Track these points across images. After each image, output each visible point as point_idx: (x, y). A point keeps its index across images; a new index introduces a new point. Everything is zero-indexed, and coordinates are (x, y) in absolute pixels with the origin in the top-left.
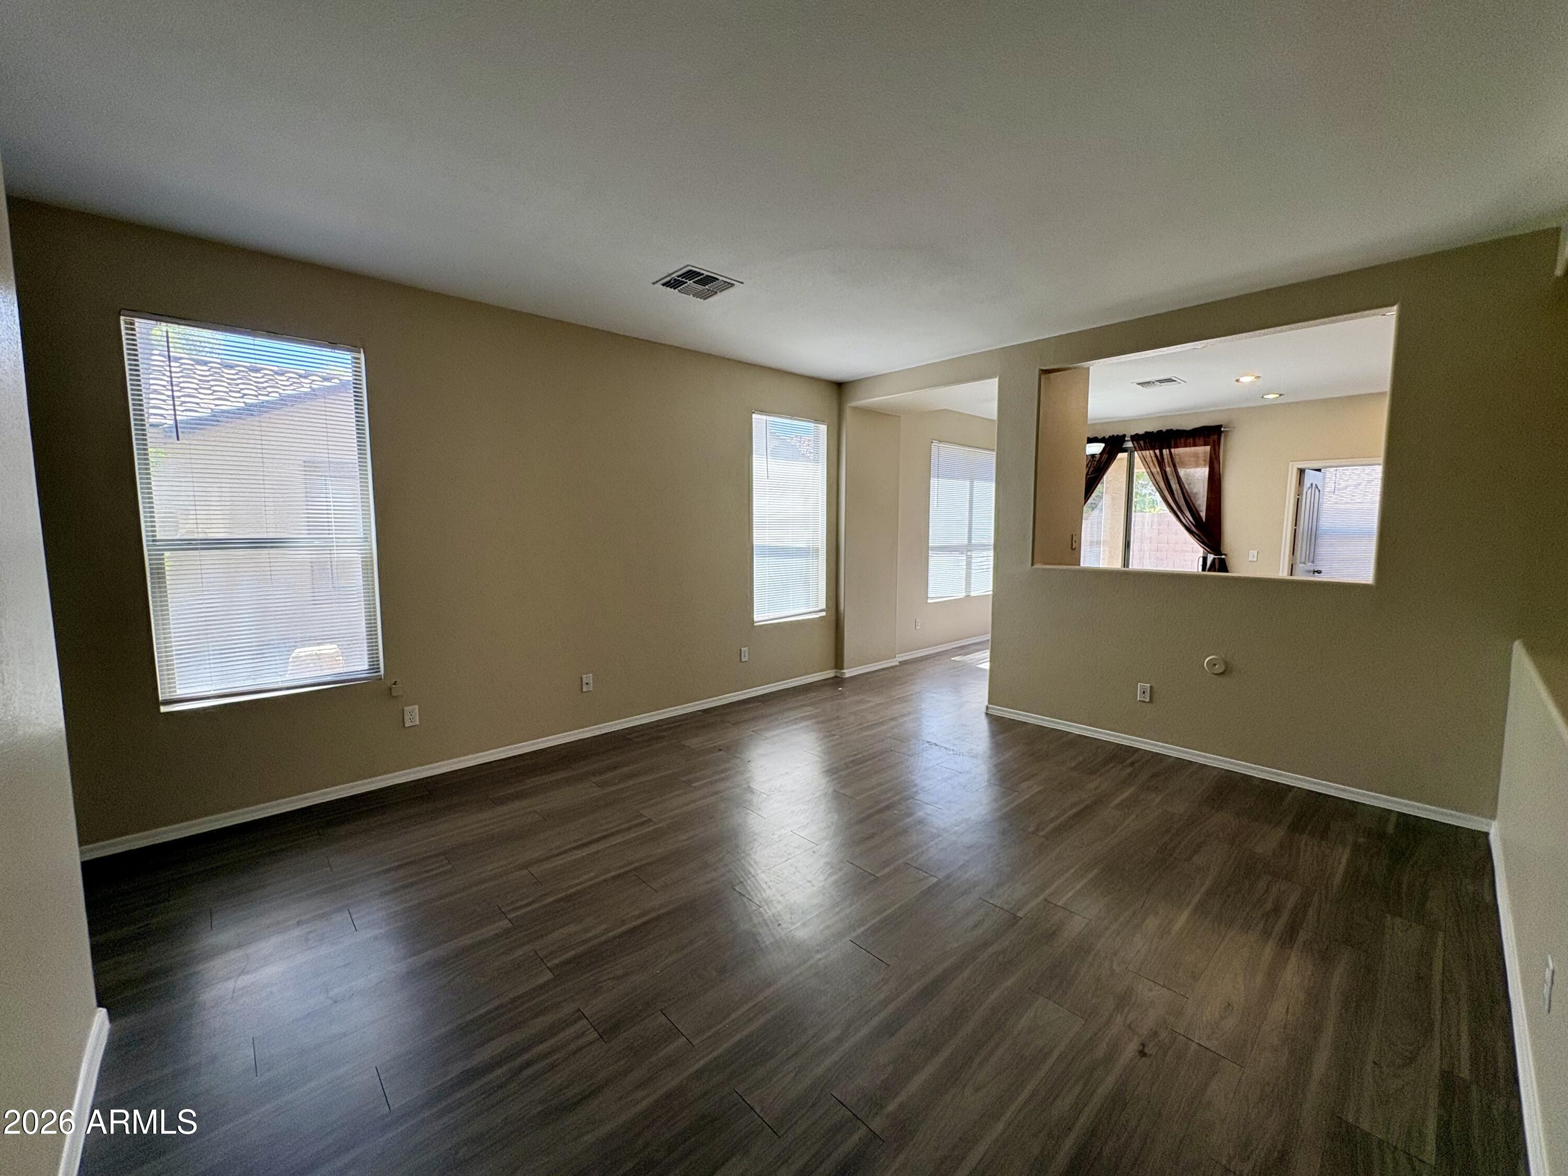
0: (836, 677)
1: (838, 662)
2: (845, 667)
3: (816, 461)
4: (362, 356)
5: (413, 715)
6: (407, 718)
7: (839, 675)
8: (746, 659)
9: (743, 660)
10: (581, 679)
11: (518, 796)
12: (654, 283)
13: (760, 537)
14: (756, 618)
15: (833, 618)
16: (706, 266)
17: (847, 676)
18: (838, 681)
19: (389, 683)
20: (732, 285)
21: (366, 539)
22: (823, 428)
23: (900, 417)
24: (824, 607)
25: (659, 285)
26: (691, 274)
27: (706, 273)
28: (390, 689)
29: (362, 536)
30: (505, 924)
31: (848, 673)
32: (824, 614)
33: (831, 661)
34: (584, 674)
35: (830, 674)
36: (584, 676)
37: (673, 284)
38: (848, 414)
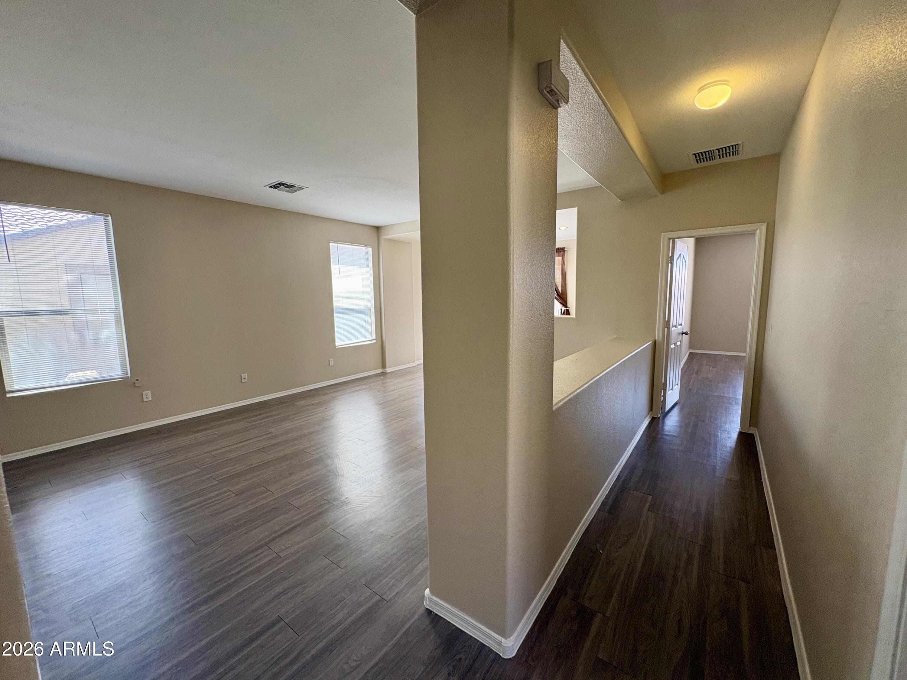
0: (383, 372)
1: (384, 366)
2: (387, 367)
3: (368, 266)
4: (110, 218)
5: (148, 396)
6: (144, 397)
7: (384, 371)
8: (333, 364)
9: (330, 365)
10: (241, 375)
11: (205, 430)
12: (265, 186)
13: (337, 303)
14: (337, 344)
15: (380, 343)
16: (289, 181)
17: (388, 372)
18: (384, 374)
19: (134, 380)
20: (303, 189)
21: (117, 309)
22: (370, 249)
23: (411, 243)
24: (374, 338)
25: (267, 187)
26: (281, 184)
27: (289, 184)
28: (135, 383)
29: (114, 307)
30: (198, 470)
31: (388, 370)
32: (375, 341)
33: (380, 364)
34: (243, 373)
35: (380, 371)
36: (242, 375)
37: (275, 187)
38: (382, 242)
